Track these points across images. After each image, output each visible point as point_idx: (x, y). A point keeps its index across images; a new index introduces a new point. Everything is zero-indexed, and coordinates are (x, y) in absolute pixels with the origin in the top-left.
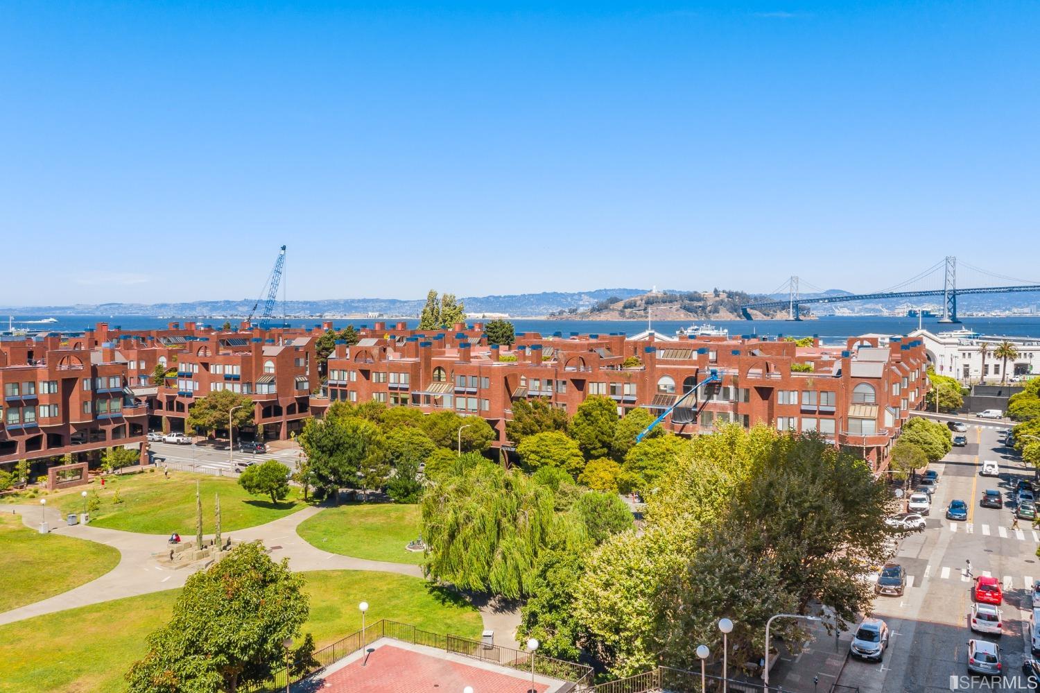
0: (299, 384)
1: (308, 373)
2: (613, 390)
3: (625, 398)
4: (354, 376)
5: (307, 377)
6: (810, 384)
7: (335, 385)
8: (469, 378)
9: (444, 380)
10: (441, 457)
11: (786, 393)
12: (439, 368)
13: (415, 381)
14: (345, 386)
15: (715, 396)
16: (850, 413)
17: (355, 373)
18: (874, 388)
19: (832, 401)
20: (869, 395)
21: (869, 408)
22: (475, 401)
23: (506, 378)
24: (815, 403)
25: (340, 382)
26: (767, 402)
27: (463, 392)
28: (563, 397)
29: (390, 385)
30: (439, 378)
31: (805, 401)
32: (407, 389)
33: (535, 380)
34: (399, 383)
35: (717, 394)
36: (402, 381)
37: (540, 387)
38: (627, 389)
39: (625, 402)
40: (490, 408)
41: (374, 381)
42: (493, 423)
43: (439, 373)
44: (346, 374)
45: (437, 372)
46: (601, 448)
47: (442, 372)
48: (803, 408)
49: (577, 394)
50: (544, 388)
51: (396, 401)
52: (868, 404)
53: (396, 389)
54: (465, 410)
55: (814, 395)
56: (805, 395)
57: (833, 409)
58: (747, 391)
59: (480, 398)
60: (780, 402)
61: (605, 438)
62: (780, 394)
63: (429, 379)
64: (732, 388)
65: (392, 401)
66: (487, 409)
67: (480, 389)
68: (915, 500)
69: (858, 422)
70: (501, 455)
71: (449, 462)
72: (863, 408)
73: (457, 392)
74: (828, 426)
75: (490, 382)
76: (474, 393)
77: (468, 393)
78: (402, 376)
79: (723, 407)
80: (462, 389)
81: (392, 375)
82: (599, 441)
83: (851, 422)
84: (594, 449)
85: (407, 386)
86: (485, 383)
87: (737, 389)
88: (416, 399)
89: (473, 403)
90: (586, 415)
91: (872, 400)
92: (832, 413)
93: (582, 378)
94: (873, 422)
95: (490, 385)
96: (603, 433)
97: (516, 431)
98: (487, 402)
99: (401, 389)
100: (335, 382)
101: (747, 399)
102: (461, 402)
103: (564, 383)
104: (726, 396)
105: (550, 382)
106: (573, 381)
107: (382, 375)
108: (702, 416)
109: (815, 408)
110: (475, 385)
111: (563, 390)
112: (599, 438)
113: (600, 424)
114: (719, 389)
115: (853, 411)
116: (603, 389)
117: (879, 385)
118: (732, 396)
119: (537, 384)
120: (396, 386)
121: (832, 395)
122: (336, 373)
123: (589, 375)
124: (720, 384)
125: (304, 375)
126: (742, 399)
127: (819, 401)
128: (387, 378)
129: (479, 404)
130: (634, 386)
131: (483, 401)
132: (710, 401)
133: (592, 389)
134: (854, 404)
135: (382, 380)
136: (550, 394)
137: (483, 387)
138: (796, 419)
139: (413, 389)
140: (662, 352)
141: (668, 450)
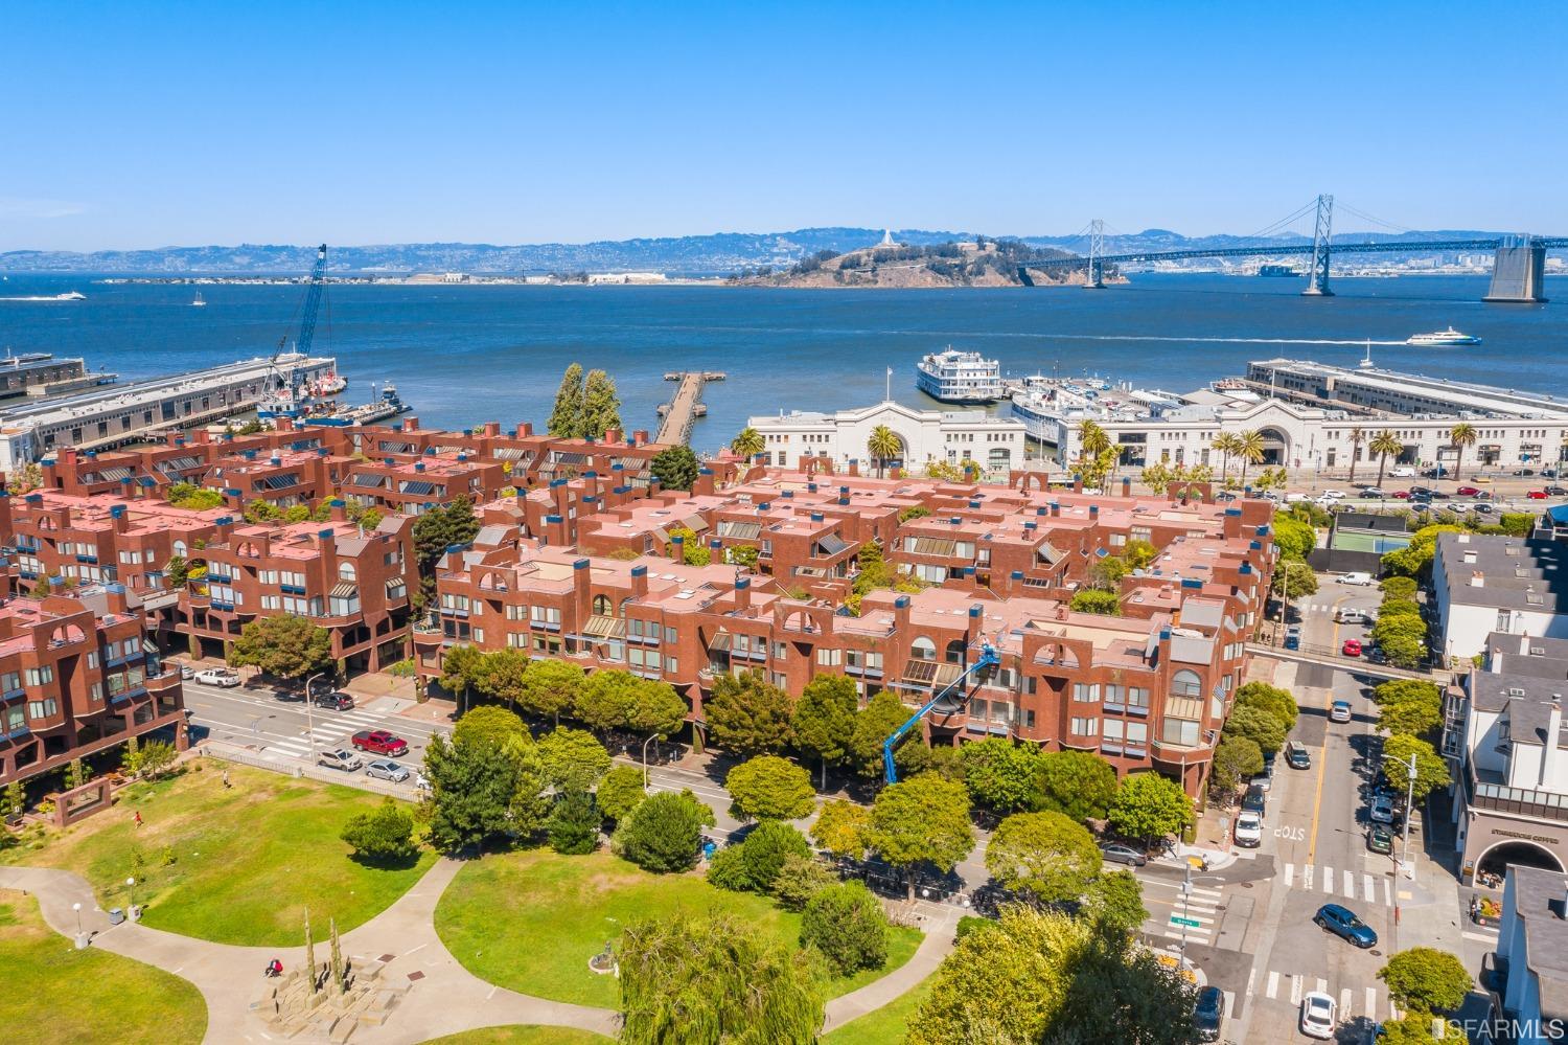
0: (393, 592)
1: (403, 572)
2: (851, 660)
3: (868, 672)
4: (479, 608)
5: (403, 577)
6: (1117, 677)
7: (452, 616)
8: (648, 625)
9: (610, 613)
10: (620, 784)
11: (1085, 687)
12: (602, 597)
13: (568, 618)
14: (466, 618)
15: (990, 680)
16: (1167, 712)
17: (480, 604)
18: (1199, 677)
19: (1145, 701)
20: (1193, 685)
21: (1192, 702)
22: (657, 655)
23: (700, 628)
24: (1122, 700)
25: (458, 613)
26: (1058, 694)
27: (639, 643)
28: (782, 665)
29: (532, 624)
30: (603, 610)
31: (1110, 697)
32: (557, 631)
33: (742, 635)
34: (546, 621)
35: (994, 678)
36: (550, 619)
37: (749, 646)
38: (871, 659)
39: (867, 677)
40: (679, 668)
41: (509, 617)
42: (681, 691)
43: (602, 603)
44: (466, 601)
45: (598, 602)
46: (837, 748)
47: (606, 602)
48: (1107, 706)
49: (802, 661)
50: (754, 647)
51: (542, 644)
52: (1191, 698)
53: (542, 629)
54: (643, 667)
55: (1121, 691)
56: (1110, 690)
57: (1145, 712)
58: (1033, 680)
59: (663, 653)
60: (1077, 698)
61: (841, 737)
62: (1077, 687)
63: (588, 611)
64: (1013, 672)
65: (536, 645)
66: (675, 670)
67: (664, 642)
68: (1245, 825)
69: (1177, 723)
70: (695, 732)
71: (632, 791)
72: (1184, 702)
73: (630, 642)
74: (1138, 732)
75: (679, 634)
76: (656, 646)
77: (646, 644)
78: (550, 612)
79: (1001, 695)
80: (638, 639)
81: (534, 610)
82: (834, 741)
83: (1167, 723)
84: (827, 750)
85: (558, 627)
86: (671, 636)
87: (1019, 673)
88: (570, 646)
89: (654, 658)
90: (815, 704)
91: (1195, 692)
92: (1143, 717)
93: (808, 641)
94: (1197, 725)
95: (678, 638)
96: (838, 731)
97: (719, 723)
98: (674, 661)
99: (549, 630)
100: (451, 612)
101: (1032, 690)
102: (636, 656)
103: (783, 645)
104: (1005, 682)
105: (762, 641)
106: (796, 644)
107: (520, 609)
108: (972, 705)
109: (1122, 708)
110: (657, 634)
111: (782, 654)
112: (834, 736)
113: (834, 719)
114: (995, 673)
115: (1173, 707)
116: (837, 657)
117: (1207, 674)
118: (1012, 682)
119: (745, 640)
120: (541, 625)
121: (1145, 693)
122: (451, 598)
123: (817, 638)
124: (997, 665)
125: (397, 574)
126: (1025, 690)
127: (1127, 699)
128: (528, 613)
129: (663, 661)
130: (880, 657)
131: (668, 659)
132: (984, 687)
133: (823, 657)
134: (1173, 695)
135: (520, 617)
136: (762, 657)
137: (668, 639)
138: (1096, 720)
139: (566, 631)
140: (914, 541)
141: (929, 806)
